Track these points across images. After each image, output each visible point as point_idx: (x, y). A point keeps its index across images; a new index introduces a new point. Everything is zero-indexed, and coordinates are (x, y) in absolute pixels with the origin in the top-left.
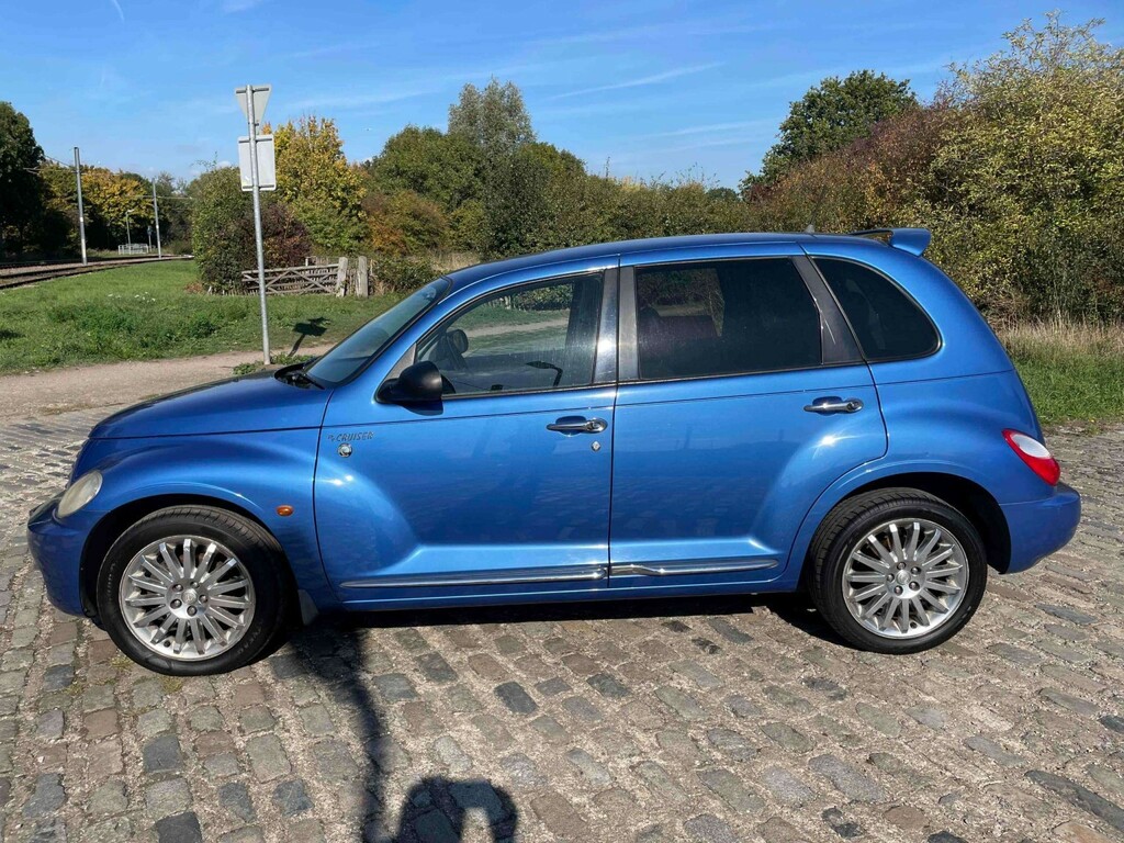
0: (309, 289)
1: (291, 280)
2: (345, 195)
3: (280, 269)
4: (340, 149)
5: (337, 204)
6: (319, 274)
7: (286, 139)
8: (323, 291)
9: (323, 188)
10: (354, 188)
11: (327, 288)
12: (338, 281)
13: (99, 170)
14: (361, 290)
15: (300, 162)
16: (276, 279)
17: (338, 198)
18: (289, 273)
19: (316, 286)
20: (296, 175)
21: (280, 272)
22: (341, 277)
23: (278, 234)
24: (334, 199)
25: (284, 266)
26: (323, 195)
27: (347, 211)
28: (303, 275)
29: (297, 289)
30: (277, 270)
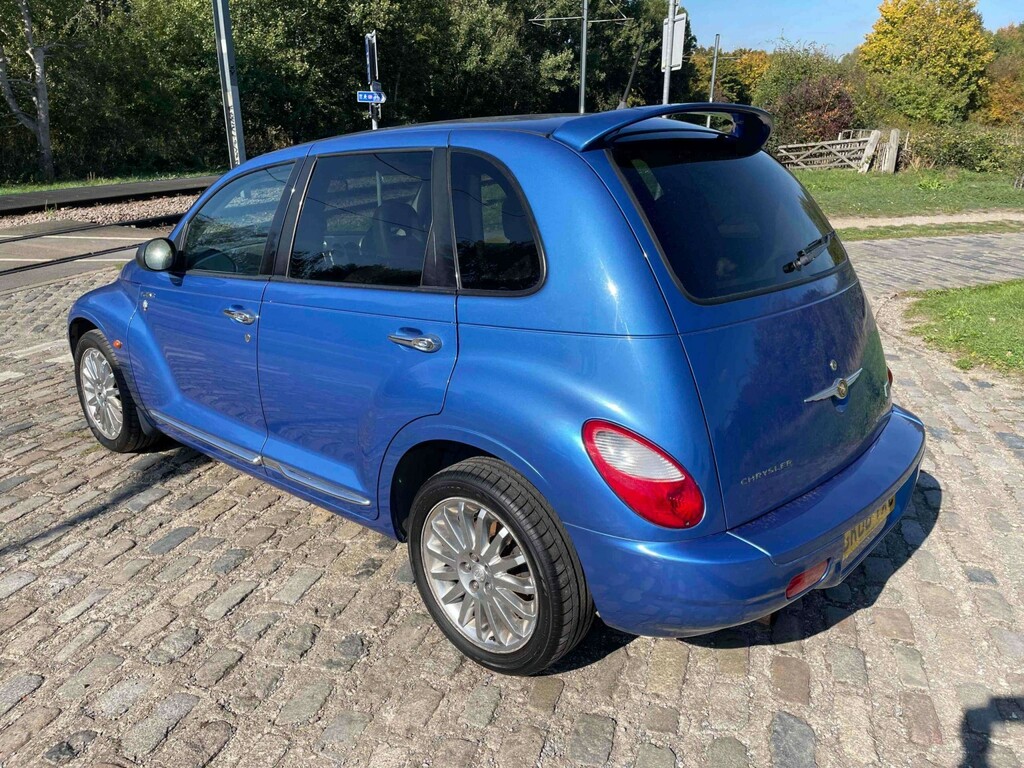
0: (836, 164)
1: (821, 155)
2: (966, 61)
3: (813, 144)
4: (975, 9)
5: (954, 71)
6: (849, 148)
7: (915, 5)
8: (849, 166)
9: (942, 54)
10: (979, 53)
11: (852, 164)
12: (864, 155)
13: (755, 52)
14: (887, 164)
15: (922, 29)
16: (808, 153)
17: (958, 65)
18: (822, 147)
19: (842, 161)
20: (916, 43)
21: (813, 147)
22: (869, 151)
23: (819, 107)
24: (953, 66)
25: (817, 140)
26: (941, 62)
27: (966, 77)
28: (833, 150)
29: (824, 164)
30: (810, 144)
